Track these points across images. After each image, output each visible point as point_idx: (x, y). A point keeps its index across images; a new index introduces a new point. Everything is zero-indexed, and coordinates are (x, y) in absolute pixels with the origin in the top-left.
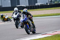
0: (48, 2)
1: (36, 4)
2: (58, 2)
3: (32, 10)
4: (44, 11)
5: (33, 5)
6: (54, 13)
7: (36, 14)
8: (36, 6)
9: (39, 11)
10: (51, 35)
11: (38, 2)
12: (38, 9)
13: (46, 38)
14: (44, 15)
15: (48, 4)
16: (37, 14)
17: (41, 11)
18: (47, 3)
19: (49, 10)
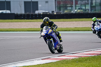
0: (54, 10)
2: (69, 11)
5: (32, 13)
6: (62, 27)
8: (36, 15)
10: (56, 61)
13: (48, 65)
15: (55, 14)
18: (53, 12)
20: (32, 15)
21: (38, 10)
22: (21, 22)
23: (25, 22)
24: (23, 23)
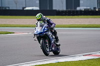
1: (78, 9)
3: (71, 17)
4: (89, 19)
5: (73, 10)
7: (77, 24)
8: (77, 11)
9: (82, 19)
11: (81, 5)
12: (80, 16)
14: (89, 26)
15: (97, 10)
16: (79, 24)
17: (84, 19)
18: (95, 8)
19: (98, 19)
20: (74, 12)
21: (79, 6)
22: (62, 18)
23: (66, 18)
24: (64, 19)
